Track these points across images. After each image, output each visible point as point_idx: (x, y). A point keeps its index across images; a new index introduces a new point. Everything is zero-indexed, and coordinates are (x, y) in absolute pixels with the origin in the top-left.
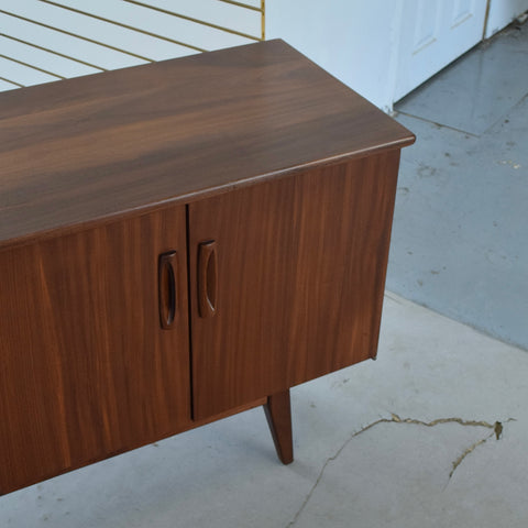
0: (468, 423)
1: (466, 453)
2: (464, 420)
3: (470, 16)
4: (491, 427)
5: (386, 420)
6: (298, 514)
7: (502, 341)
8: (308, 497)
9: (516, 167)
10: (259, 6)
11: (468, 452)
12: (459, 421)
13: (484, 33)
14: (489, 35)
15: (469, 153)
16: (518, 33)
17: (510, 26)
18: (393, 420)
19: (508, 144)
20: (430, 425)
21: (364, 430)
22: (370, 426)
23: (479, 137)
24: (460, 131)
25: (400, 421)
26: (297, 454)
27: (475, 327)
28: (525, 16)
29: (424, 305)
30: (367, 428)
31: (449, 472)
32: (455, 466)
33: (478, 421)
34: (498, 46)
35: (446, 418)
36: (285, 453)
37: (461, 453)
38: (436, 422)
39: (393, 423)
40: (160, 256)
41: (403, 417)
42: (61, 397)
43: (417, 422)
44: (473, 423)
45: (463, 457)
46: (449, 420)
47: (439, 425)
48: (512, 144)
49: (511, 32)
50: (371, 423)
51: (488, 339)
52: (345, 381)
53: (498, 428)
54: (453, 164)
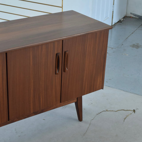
0: (126, 110)
2: (125, 110)
3: (108, 18)
4: (132, 111)
6: (86, 131)
7: (131, 93)
8: (88, 128)
9: (127, 55)
10: (61, 6)
11: (127, 116)
12: (124, 110)
13: (112, 23)
14: (113, 24)
15: (113, 52)
16: (121, 24)
17: (118, 22)
20: (116, 111)
21: (99, 113)
23: (115, 49)
24: (110, 47)
25: (108, 111)
26: (83, 119)
27: (123, 91)
28: (123, 19)
29: (109, 86)
31: (123, 121)
32: (125, 119)
34: (116, 27)
36: (80, 118)
37: (126, 116)
38: (118, 110)
39: (106, 111)
40: (56, 54)
43: (113, 111)
44: (128, 110)
46: (121, 110)
48: (125, 50)
49: (119, 23)
50: (101, 112)
51: (128, 93)
53: (134, 111)
54: (109, 55)
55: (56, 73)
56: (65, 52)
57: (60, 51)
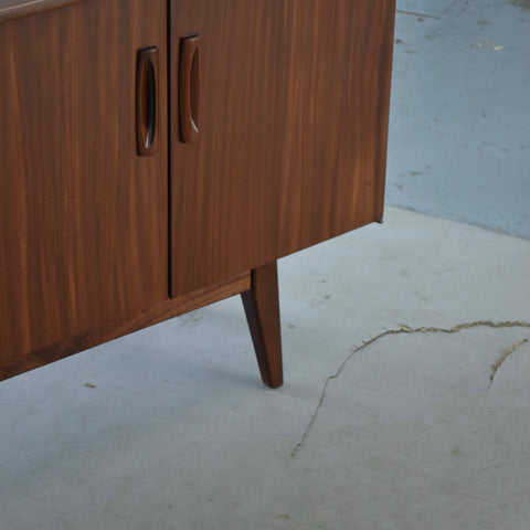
0: (501, 325)
1: (507, 355)
2: (495, 321)
5: (393, 332)
6: (305, 435)
8: (314, 417)
9: (497, 49)
11: (508, 353)
12: (489, 324)
15: (427, 37)
18: (402, 331)
19: (479, 23)
20: (452, 331)
21: (366, 344)
22: (374, 340)
23: (437, 18)
24: (408, 13)
25: (412, 331)
26: (287, 377)
29: (410, 209)
30: (369, 342)
31: (488, 376)
32: (495, 369)
33: (512, 321)
35: (471, 322)
36: (271, 374)
37: (499, 355)
38: (459, 327)
39: (401, 334)
40: (139, 53)
41: (414, 326)
42: (23, 245)
43: (435, 330)
44: (507, 324)
45: (503, 359)
46: (475, 324)
47: (463, 330)
48: (486, 23)
50: (373, 337)
52: (327, 298)
54: (408, 52)
55: (139, 151)
56: (182, 42)
57: (156, 38)
